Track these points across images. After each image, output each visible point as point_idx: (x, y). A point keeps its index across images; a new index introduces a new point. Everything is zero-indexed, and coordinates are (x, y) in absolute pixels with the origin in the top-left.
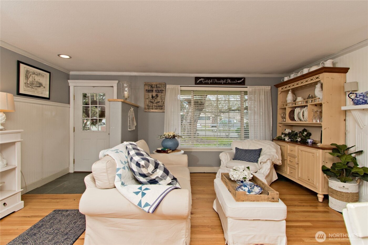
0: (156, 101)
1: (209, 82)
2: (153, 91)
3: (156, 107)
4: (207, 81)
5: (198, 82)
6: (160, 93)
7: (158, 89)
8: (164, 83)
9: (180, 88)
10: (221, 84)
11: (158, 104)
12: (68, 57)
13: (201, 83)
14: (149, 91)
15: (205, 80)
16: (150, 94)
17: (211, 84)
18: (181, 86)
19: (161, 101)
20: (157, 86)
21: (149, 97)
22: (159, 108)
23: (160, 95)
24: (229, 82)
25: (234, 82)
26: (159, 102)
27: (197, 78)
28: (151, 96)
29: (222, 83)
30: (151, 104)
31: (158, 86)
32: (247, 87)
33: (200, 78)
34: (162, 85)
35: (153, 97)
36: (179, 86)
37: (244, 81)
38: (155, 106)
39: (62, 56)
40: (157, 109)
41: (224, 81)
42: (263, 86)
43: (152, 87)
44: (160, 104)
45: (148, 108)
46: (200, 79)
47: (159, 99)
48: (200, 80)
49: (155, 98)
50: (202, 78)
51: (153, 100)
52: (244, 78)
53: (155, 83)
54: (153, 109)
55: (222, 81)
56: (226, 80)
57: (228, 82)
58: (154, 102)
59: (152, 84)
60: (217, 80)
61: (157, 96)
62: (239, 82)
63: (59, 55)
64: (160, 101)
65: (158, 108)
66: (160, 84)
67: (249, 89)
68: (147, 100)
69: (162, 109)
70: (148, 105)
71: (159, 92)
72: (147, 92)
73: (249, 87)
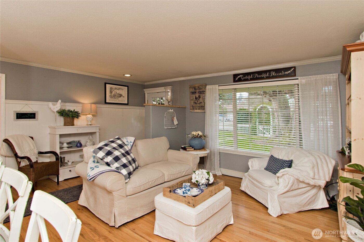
0: (199, 102)
1: (249, 77)
2: (196, 92)
3: (199, 108)
4: (246, 77)
5: (237, 79)
6: (202, 94)
7: (200, 90)
8: (205, 84)
9: (219, 88)
11: (201, 104)
12: (130, 75)
13: (240, 80)
14: (194, 93)
15: (244, 76)
16: (194, 96)
17: (251, 79)
18: (219, 86)
19: (203, 102)
20: (199, 87)
21: (193, 99)
22: (202, 109)
23: (202, 95)
24: (274, 74)
25: (280, 74)
26: (201, 103)
27: (235, 76)
28: (194, 98)
29: (264, 77)
30: (195, 105)
31: (200, 87)
32: (298, 79)
33: (239, 75)
34: (204, 86)
35: (196, 98)
36: (217, 85)
37: (295, 70)
38: (198, 106)
39: (125, 75)
41: (266, 74)
43: (195, 89)
44: (202, 104)
45: (193, 108)
47: (201, 100)
48: (238, 77)
49: (198, 99)
51: (197, 101)
52: (295, 67)
53: (197, 85)
54: (196, 109)
55: (264, 74)
56: (269, 73)
57: (272, 75)
58: (197, 103)
59: (195, 86)
60: (258, 75)
61: (199, 97)
62: (287, 73)
63: (124, 75)
64: (202, 101)
65: (201, 108)
66: (201, 86)
67: (300, 80)
68: (192, 101)
69: (204, 109)
70: (192, 106)
71: (201, 94)
72: (192, 93)
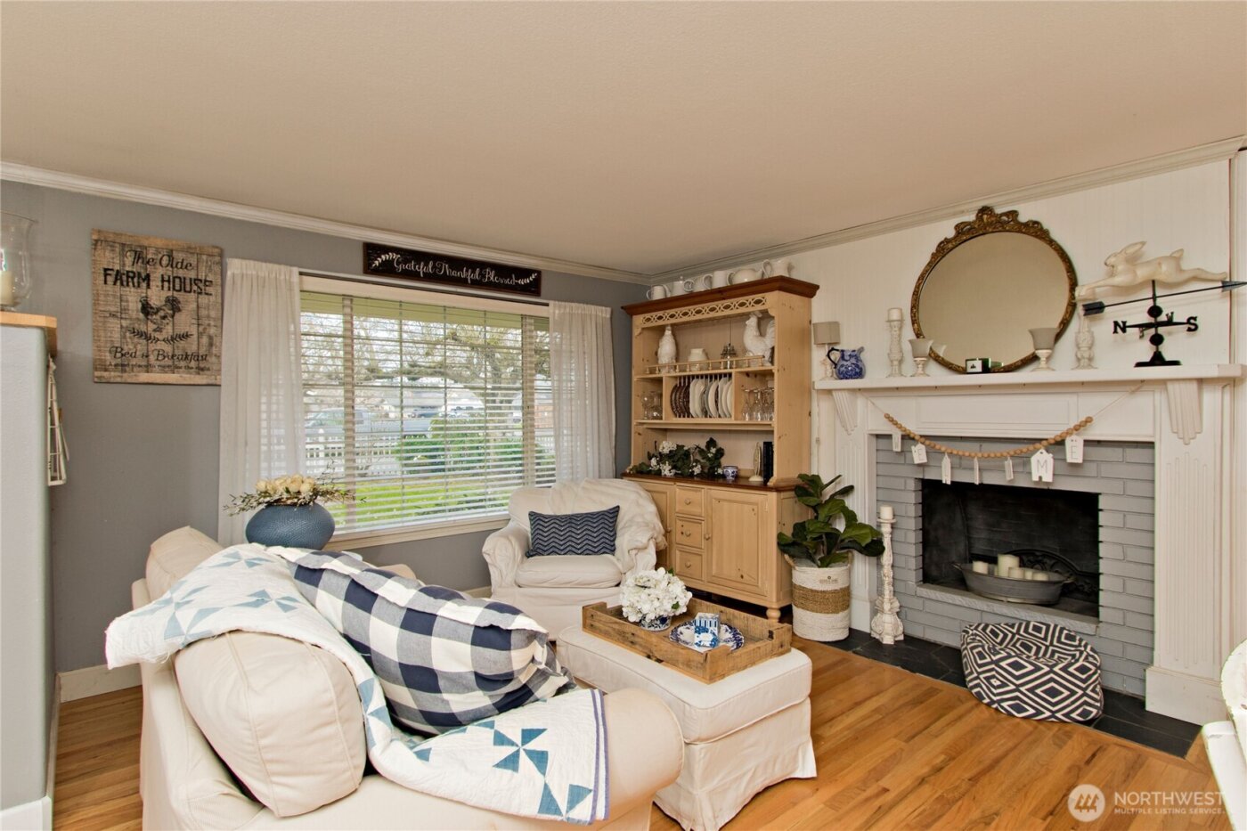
0: (168, 331)
1: (422, 269)
2: (148, 278)
3: (167, 362)
4: (411, 266)
5: (377, 263)
6: (193, 296)
7: (181, 273)
8: (217, 247)
9: (301, 282)
10: (461, 282)
11: (182, 344)
13: (387, 270)
14: (121, 278)
15: (406, 261)
16: (133, 297)
17: (429, 278)
18: (301, 274)
19: (200, 335)
20: (170, 256)
21: (124, 310)
22: (188, 368)
23: (189, 301)
24: (492, 278)
25: (507, 281)
26: (186, 336)
27: (371, 250)
28: (134, 306)
29: (466, 279)
30: (136, 346)
31: (178, 256)
32: (547, 305)
33: (386, 249)
34: (204, 257)
35: (146, 309)
36: (296, 270)
37: (537, 282)
38: (161, 354)
40: (174, 369)
41: (473, 272)
42: (593, 307)
43: (139, 256)
44: (191, 346)
45: (119, 361)
46: (384, 254)
47: (184, 322)
48: (383, 257)
49: (164, 317)
50: (392, 252)
51: (151, 326)
52: (539, 272)
53: (159, 243)
54: (148, 368)
55: (467, 271)
56: (481, 272)
57: (489, 278)
58: (157, 335)
59: (146, 243)
60: (450, 267)
61: (174, 305)
62: (521, 282)
64: (193, 330)
65: (183, 364)
66: (189, 250)
67: (553, 310)
68: (111, 320)
69: (202, 369)
70: (115, 351)
71: (183, 289)
72: (110, 279)
73: (555, 305)
